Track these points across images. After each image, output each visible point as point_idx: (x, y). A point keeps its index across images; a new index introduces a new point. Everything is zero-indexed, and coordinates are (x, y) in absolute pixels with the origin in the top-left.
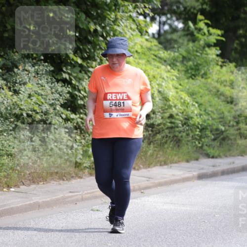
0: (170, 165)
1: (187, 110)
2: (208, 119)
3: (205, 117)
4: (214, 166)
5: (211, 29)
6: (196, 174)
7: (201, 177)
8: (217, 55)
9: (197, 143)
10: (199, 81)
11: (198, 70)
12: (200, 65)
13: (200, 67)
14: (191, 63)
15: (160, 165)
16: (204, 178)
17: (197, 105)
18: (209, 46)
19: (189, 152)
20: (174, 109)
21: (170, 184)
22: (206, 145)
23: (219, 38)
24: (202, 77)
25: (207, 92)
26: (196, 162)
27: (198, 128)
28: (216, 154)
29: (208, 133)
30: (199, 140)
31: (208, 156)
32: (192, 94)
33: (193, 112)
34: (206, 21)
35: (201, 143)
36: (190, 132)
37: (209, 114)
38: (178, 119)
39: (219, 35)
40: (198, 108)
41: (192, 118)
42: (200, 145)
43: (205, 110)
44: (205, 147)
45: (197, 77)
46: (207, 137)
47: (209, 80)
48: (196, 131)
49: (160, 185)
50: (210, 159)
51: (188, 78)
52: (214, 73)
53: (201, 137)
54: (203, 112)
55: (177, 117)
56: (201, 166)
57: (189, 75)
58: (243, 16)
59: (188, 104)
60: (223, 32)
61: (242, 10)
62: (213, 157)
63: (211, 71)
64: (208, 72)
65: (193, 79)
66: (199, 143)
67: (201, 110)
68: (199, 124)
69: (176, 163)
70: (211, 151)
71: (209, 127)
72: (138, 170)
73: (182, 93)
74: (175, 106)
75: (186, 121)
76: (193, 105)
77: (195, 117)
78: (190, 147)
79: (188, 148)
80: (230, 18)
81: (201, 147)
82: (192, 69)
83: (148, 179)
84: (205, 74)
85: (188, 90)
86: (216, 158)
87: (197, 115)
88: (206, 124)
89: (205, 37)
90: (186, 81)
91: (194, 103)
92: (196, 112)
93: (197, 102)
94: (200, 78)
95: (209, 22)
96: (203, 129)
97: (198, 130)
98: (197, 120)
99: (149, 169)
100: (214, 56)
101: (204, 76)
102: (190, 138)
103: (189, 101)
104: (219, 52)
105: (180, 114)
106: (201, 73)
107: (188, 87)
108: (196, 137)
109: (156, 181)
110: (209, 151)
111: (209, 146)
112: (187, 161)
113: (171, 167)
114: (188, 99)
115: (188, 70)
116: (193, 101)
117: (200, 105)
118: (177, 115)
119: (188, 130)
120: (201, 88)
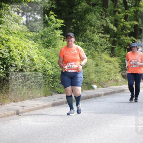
0: (35, 99)
1: (45, 66)
2: (57, 71)
3: (56, 70)
4: (61, 99)
5: (57, 19)
6: (51, 103)
7: (54, 105)
8: (61, 34)
9: (51, 85)
10: (51, 49)
11: (50, 43)
12: (52, 40)
13: (51, 41)
14: (46, 39)
15: (30, 99)
16: (56, 106)
17: (50, 63)
18: (57, 29)
19: (46, 91)
20: (37, 66)
21: (36, 110)
22: (56, 86)
23: (62, 25)
24: (53, 47)
25: (56, 56)
26: (51, 96)
27: (52, 76)
28: (62, 92)
29: (57, 79)
30: (52, 83)
31: (58, 93)
32: (47, 57)
33: (48, 67)
34: (55, 15)
35: (53, 85)
36: (47, 79)
37: (57, 68)
38: (39, 72)
39: (62, 23)
40: (51, 65)
41: (48, 71)
42: (53, 86)
43: (55, 66)
44: (56, 88)
45: (50, 47)
46: (57, 81)
47: (57, 49)
48: (50, 78)
49: (30, 110)
50: (59, 94)
51: (45, 48)
52: (60, 45)
53: (53, 82)
54: (54, 67)
55: (39, 70)
56: (54, 99)
57: (45, 46)
58: (75, 11)
59: (45, 63)
60: (64, 21)
61: (74, 8)
62: (60, 93)
63: (58, 43)
64: (56, 44)
65: (48, 48)
66: (52, 85)
67: (53, 66)
68: (52, 74)
69: (39, 97)
70: (59, 90)
71: (58, 76)
72: (17, 102)
73: (41, 56)
74: (38, 64)
75: (45, 73)
76: (48, 63)
77: (50, 70)
78: (47, 88)
79: (46, 88)
80: (68, 13)
81: (54, 88)
82: (47, 42)
83: (23, 107)
84: (54, 45)
85: (45, 54)
86: (62, 93)
87: (50, 69)
88: (56, 74)
89: (54, 24)
90: (44, 49)
91: (49, 62)
92: (50, 67)
93: (50, 62)
94: (52, 48)
95: (56, 16)
96: (55, 77)
97: (51, 78)
98: (51, 72)
99: (23, 101)
100: (59, 35)
101: (54, 46)
102: (47, 83)
103: (45, 61)
104: (62, 33)
105: (41, 69)
106: (52, 45)
107: (45, 53)
108: (50, 82)
109: (28, 108)
110: (58, 90)
111: (58, 87)
112: (46, 96)
113: (36, 100)
114: (45, 60)
115: (44, 43)
116: (48, 61)
117: (52, 63)
118: (39, 69)
119: (45, 78)
120: (52, 53)
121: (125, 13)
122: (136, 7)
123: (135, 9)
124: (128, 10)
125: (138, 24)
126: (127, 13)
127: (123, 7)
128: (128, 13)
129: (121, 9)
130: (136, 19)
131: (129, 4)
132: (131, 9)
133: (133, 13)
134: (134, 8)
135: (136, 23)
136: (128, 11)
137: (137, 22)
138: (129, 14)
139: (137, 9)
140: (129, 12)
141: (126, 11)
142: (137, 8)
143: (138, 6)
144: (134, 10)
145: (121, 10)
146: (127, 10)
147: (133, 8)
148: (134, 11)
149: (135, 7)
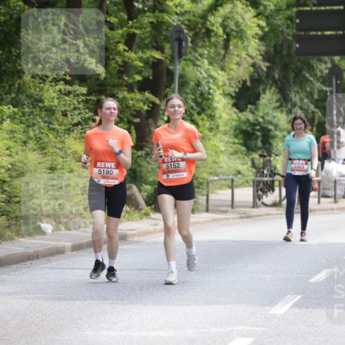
121: (128, 28)
122: (157, 12)
123: (155, 17)
124: (135, 20)
125: (164, 59)
126: (131, 27)
127: (122, 11)
128: (136, 28)
129: (116, 17)
130: (155, 45)
131: (136, 4)
132: (142, 17)
133: (149, 29)
134: (151, 14)
135: (158, 55)
136: (136, 22)
137: (159, 52)
138: (137, 32)
139: (159, 17)
140: (137, 25)
141: (130, 22)
142: (160, 15)
143: (162, 11)
144: (151, 20)
145: (116, 20)
146: (132, 20)
147: (148, 14)
148: (152, 23)
149: (154, 12)
